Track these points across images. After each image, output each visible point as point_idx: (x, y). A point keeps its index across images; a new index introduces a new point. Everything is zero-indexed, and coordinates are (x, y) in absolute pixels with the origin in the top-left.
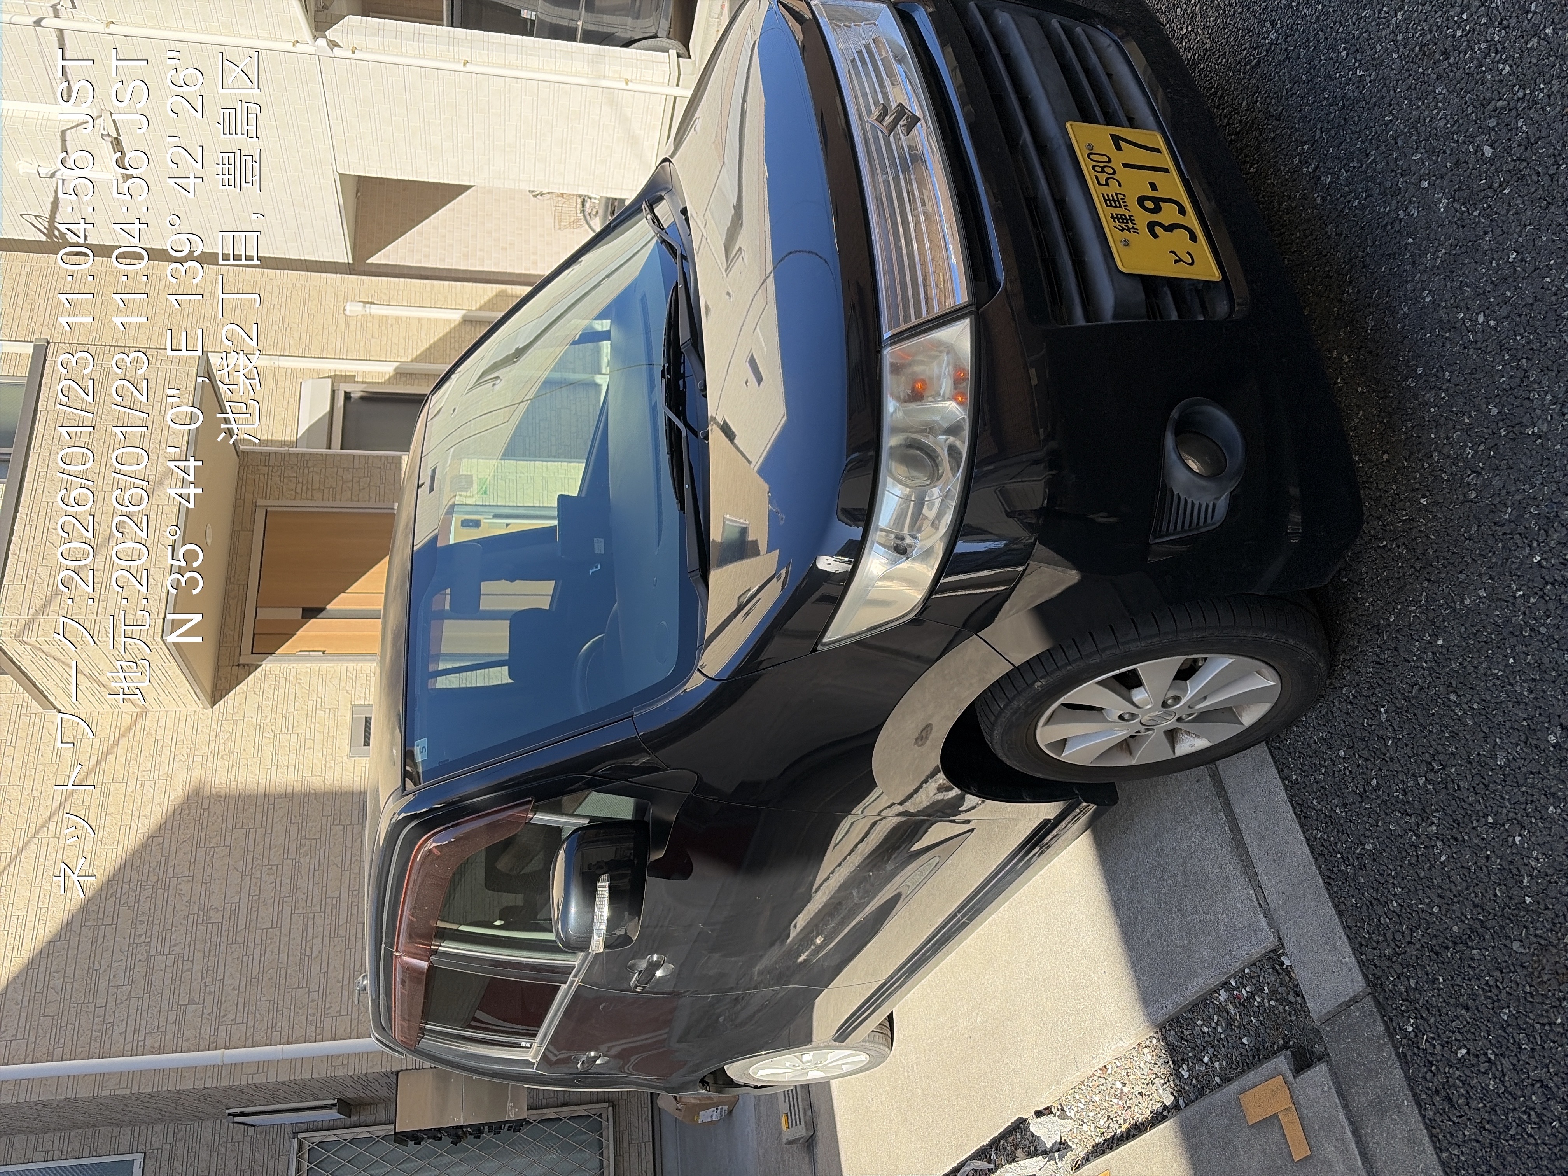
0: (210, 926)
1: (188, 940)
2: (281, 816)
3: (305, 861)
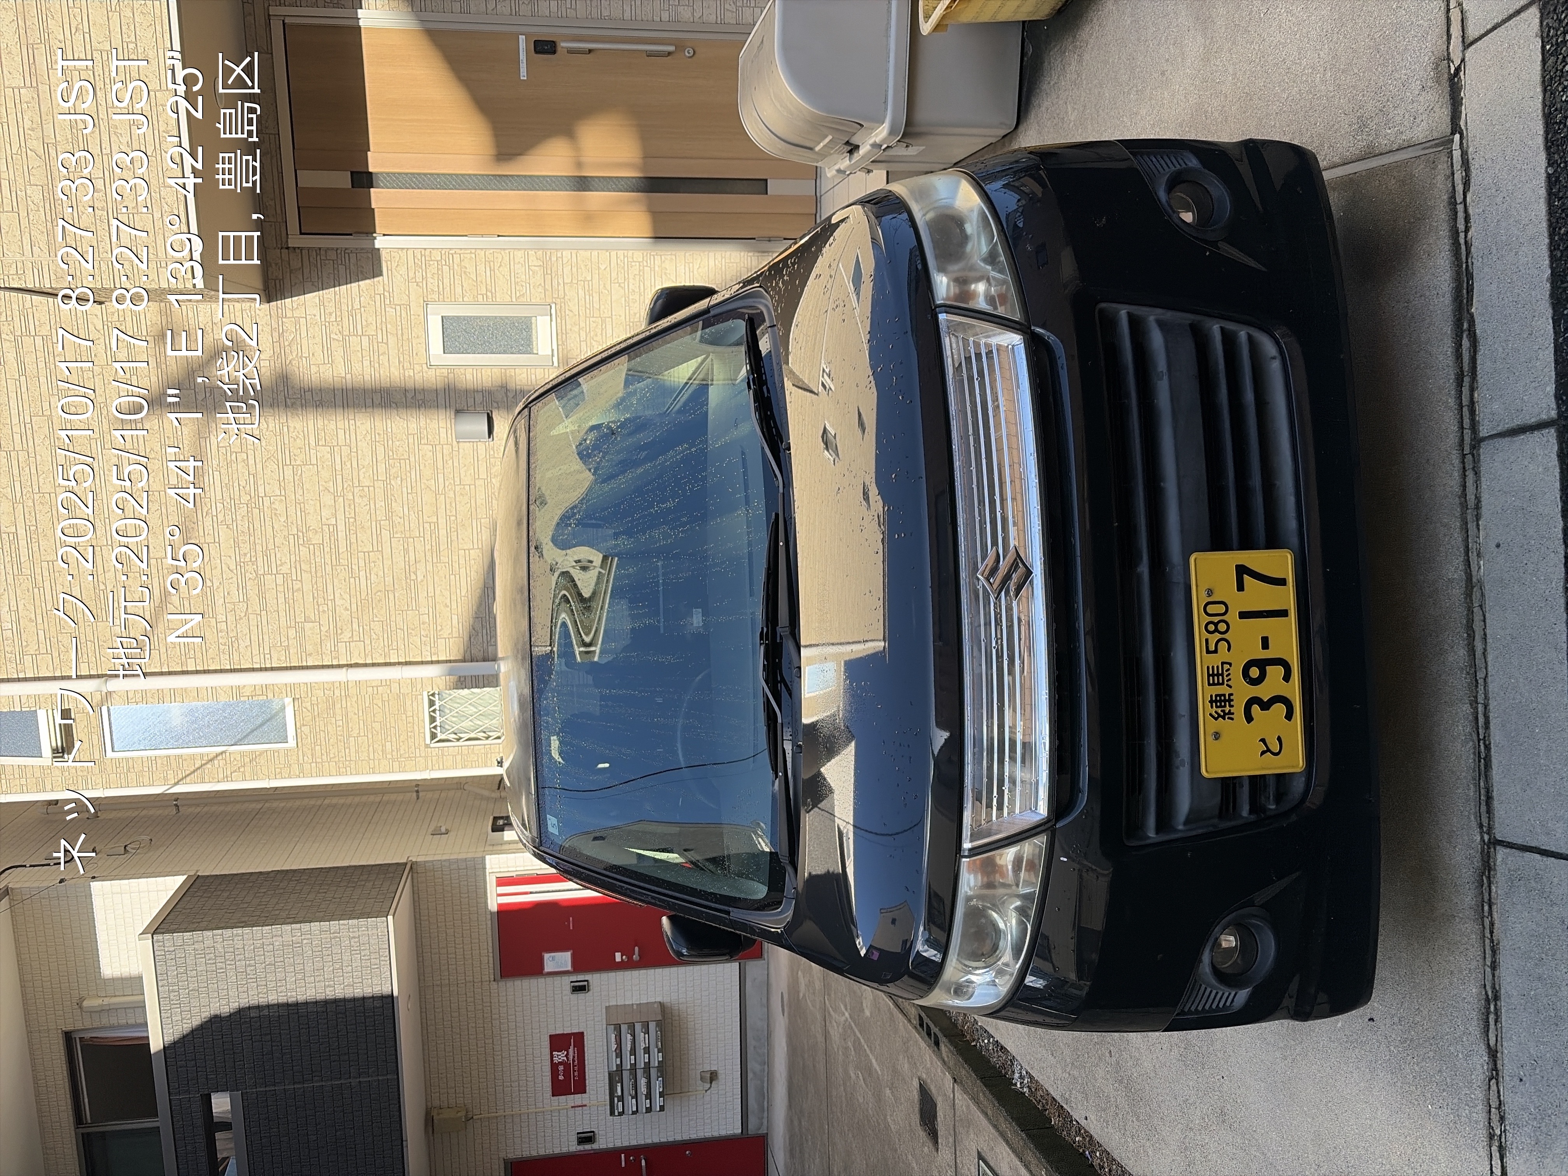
0: (311, 547)
1: (293, 560)
2: (364, 433)
3: (396, 483)
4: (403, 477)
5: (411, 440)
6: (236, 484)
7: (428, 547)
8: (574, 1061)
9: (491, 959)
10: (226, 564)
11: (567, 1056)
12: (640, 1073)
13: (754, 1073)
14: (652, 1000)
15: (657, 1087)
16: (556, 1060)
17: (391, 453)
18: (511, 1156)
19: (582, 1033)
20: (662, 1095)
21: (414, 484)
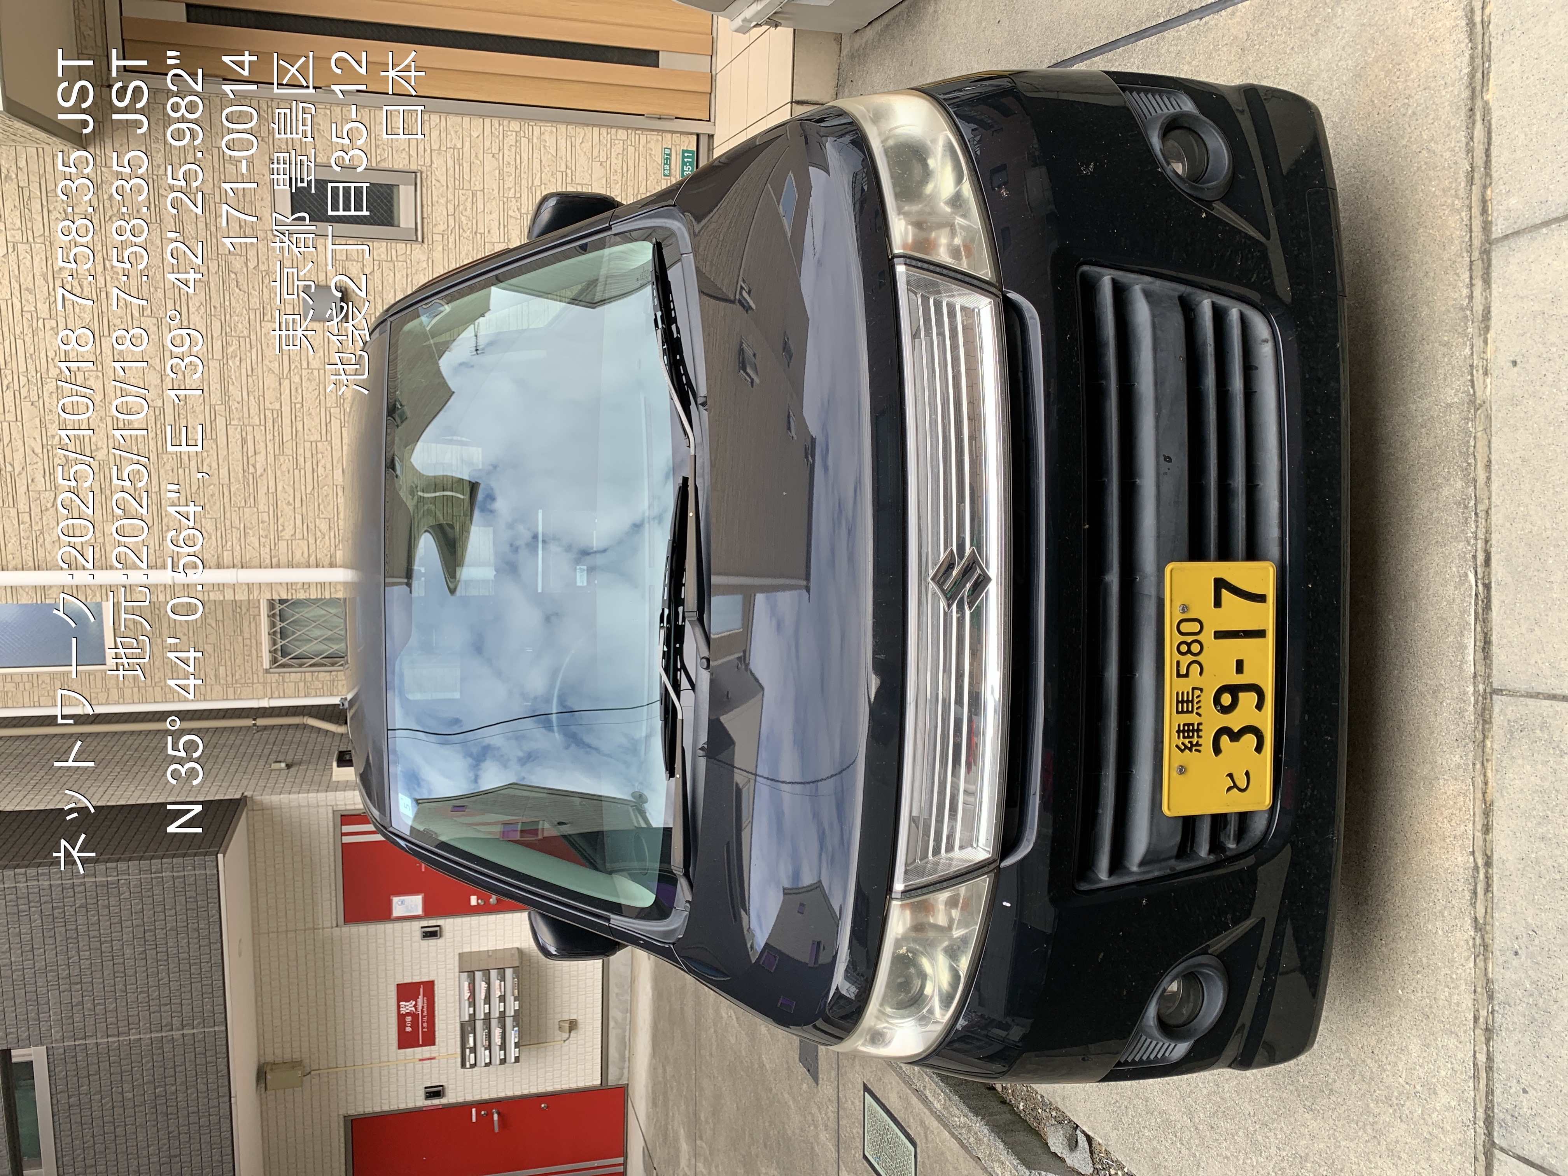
2: (198, 304)
3: (234, 363)
4: (243, 357)
5: (252, 317)
6: (43, 355)
7: (270, 437)
8: (422, 1011)
9: (334, 904)
10: (30, 446)
11: (415, 1006)
12: (494, 1023)
13: (616, 1022)
14: (509, 946)
15: (513, 1037)
16: (403, 1011)
17: (228, 330)
18: (352, 1112)
19: (432, 982)
20: (517, 1045)
21: (255, 366)
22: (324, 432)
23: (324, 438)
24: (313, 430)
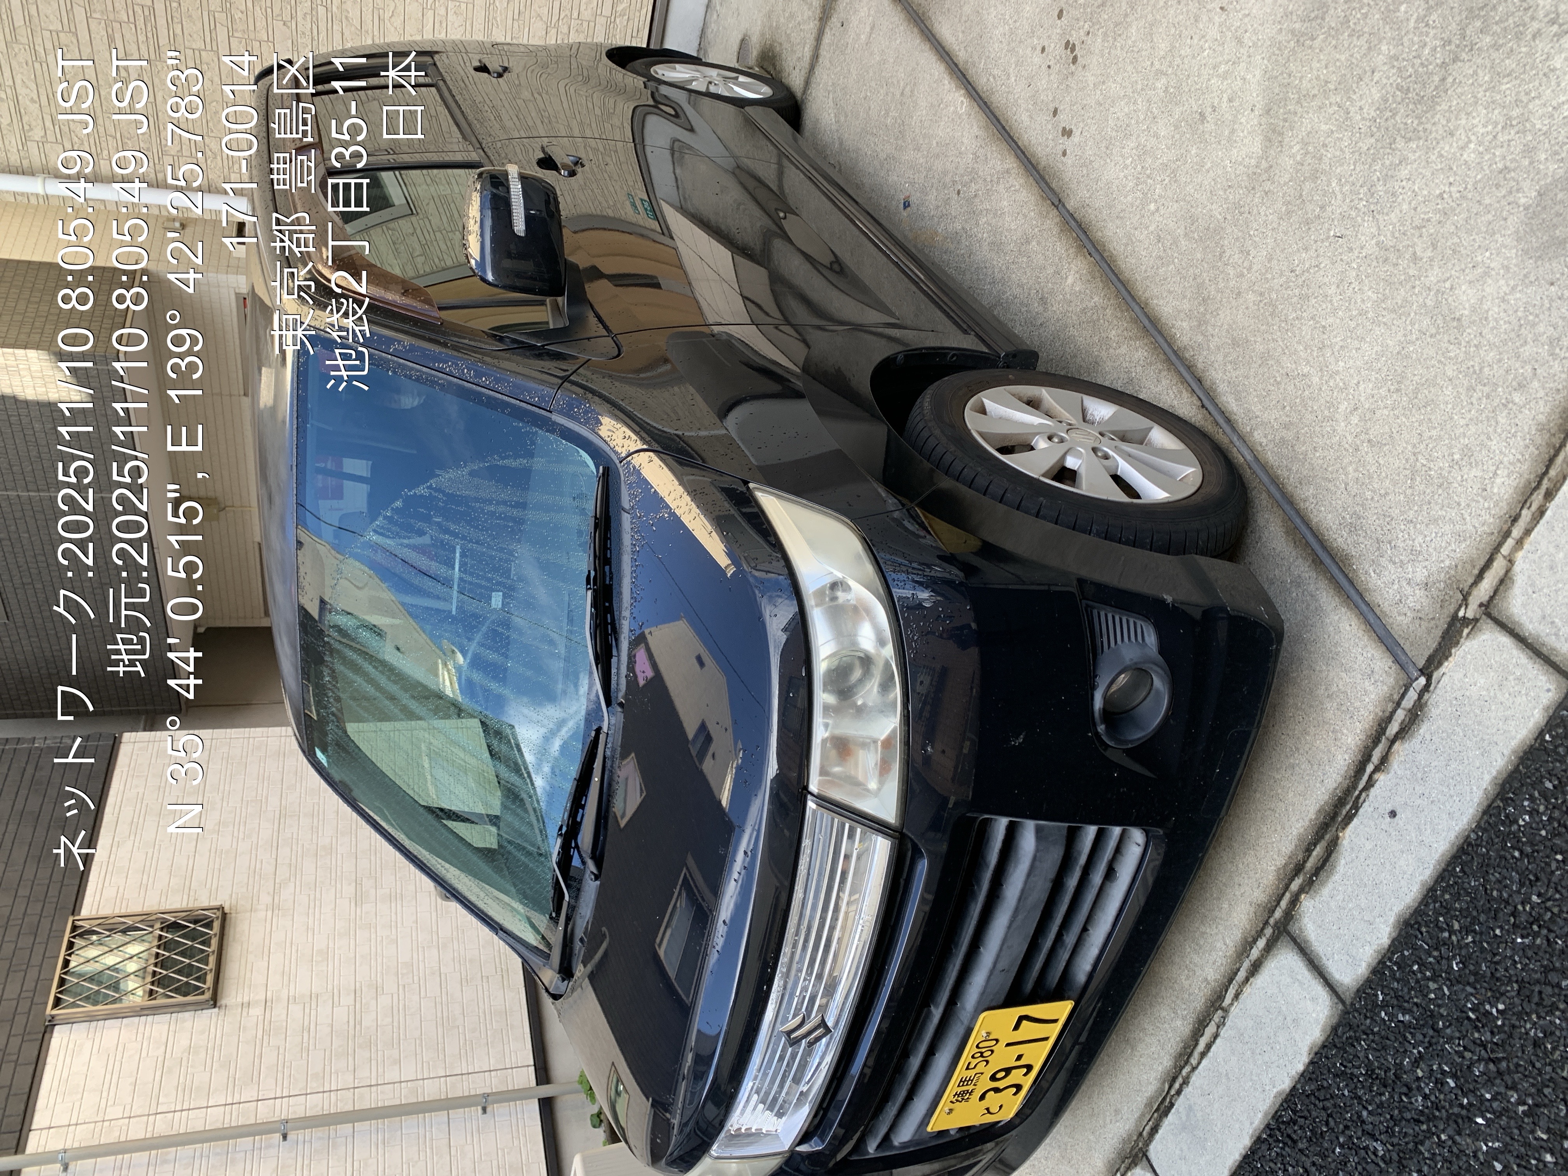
22: (208, 39)
23: (209, 47)
24: (195, 36)
